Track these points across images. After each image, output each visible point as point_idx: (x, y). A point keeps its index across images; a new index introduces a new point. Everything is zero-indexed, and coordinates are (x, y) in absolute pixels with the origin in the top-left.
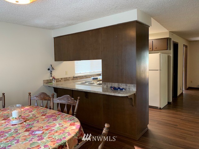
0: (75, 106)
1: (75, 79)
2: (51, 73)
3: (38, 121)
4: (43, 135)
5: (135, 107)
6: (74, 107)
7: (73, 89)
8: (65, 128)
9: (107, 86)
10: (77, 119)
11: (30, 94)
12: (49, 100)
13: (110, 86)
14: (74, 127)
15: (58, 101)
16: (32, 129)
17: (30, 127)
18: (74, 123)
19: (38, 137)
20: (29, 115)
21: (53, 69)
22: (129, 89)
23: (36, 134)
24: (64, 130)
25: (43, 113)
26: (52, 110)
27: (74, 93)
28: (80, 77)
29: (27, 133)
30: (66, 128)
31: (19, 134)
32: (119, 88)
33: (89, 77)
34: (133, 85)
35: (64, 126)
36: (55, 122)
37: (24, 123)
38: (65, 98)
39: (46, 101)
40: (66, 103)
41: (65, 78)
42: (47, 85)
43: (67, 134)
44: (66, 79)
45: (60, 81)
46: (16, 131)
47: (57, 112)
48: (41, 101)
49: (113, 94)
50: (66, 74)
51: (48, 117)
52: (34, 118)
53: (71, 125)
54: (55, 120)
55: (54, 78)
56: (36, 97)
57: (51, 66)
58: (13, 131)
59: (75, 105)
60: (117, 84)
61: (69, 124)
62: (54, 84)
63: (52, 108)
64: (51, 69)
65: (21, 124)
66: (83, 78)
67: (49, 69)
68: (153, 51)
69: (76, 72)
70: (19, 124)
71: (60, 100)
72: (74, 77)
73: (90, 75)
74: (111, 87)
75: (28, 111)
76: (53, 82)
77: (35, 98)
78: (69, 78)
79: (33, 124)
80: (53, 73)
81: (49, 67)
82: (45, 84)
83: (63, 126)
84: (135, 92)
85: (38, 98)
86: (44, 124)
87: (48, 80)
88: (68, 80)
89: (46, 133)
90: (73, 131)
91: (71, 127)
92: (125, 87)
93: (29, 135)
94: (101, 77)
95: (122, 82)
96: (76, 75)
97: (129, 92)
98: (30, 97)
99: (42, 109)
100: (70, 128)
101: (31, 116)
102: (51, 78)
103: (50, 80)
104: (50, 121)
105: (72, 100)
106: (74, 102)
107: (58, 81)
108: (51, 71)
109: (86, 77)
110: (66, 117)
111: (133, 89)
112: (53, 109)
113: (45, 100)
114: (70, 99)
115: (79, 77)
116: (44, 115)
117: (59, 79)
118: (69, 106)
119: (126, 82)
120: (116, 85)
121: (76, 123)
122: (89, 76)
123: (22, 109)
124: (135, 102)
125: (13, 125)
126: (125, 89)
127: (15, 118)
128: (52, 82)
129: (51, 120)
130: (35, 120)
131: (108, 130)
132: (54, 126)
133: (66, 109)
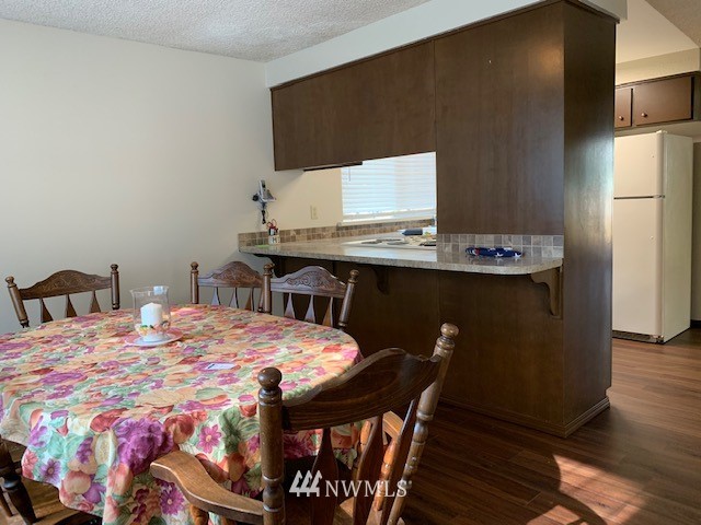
0: (342, 300)
1: (343, 236)
2: (263, 212)
3: (221, 341)
4: (237, 373)
5: (559, 317)
6: (338, 304)
7: (337, 259)
8: (308, 358)
9: (455, 248)
10: (347, 337)
11: (195, 267)
12: (258, 285)
13: (467, 245)
14: (337, 356)
15: (286, 285)
16: (201, 359)
17: (195, 354)
18: (339, 345)
19: (222, 376)
20: (193, 327)
21: (270, 196)
22: (539, 251)
23: (216, 370)
24: (304, 361)
25: (236, 323)
26: (264, 315)
27: (338, 267)
28: (360, 227)
29: (187, 368)
30: (313, 357)
31: (164, 368)
32: (500, 250)
33: (392, 231)
34: (552, 237)
35: (304, 353)
36: (274, 342)
37: (179, 343)
38: (310, 278)
39: (248, 291)
40: (312, 293)
41: (308, 230)
42: (250, 248)
43: (315, 371)
44: (313, 234)
45: (294, 239)
46: (154, 362)
47: (283, 319)
48: (232, 289)
49: (475, 268)
50: (314, 213)
51: (252, 330)
52: (210, 333)
53: (327, 350)
54: (277, 337)
55: (272, 227)
56: (216, 276)
57: (264, 186)
58: (143, 361)
59: (340, 296)
60: (491, 237)
61: (322, 348)
62: (274, 246)
63: (266, 309)
64: (262, 196)
65: (168, 345)
66: (369, 233)
67: (256, 198)
68: (633, 126)
69: (346, 211)
70: (162, 346)
71: (290, 281)
72: (339, 228)
73: (396, 224)
74: (471, 249)
75: (190, 317)
76: (271, 242)
77: (211, 280)
78: (324, 229)
79: (206, 346)
80: (269, 210)
81: (257, 189)
82: (245, 248)
83: (301, 352)
84: (560, 265)
85: (220, 281)
86: (242, 346)
87: (253, 235)
88: (320, 236)
89: (246, 369)
90: (334, 364)
91: (328, 354)
92: (520, 247)
93: (193, 372)
94: (435, 228)
95: (512, 230)
96: (346, 222)
97: (539, 261)
98: (196, 279)
99: (234, 313)
100: (323, 358)
101: (200, 328)
102: (264, 228)
103: (261, 234)
104: (259, 340)
105: (331, 281)
106: (339, 287)
107: (288, 240)
108: (264, 204)
109: (381, 227)
110: (313, 332)
111: (551, 254)
112: (270, 312)
113: (244, 285)
114: (323, 279)
115: (356, 227)
116: (242, 327)
117: (288, 232)
118: (321, 303)
119: (526, 230)
120: (488, 241)
121: (344, 347)
122: (391, 224)
123: (172, 314)
124: (557, 298)
125: (144, 348)
126: (523, 254)
127: (149, 328)
128: (266, 242)
129: (263, 337)
130: (210, 338)
131: (450, 344)
132: (273, 352)
133: (311, 312)
